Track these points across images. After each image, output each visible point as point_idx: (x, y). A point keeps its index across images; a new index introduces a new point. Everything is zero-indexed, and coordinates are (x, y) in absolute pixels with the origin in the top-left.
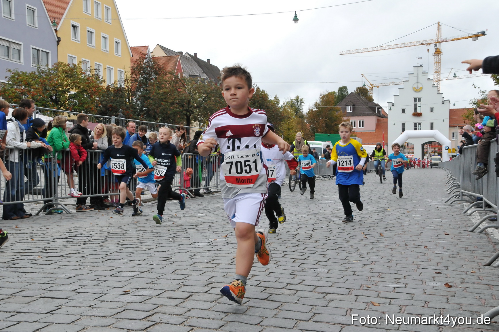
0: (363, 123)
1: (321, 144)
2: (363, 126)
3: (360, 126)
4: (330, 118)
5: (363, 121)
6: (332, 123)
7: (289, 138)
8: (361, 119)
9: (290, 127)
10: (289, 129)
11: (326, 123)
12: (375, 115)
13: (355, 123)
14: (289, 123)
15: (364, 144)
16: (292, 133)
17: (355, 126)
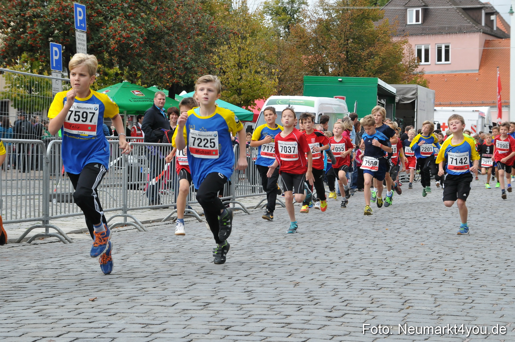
0: (447, 52)
1: (312, 105)
2: (447, 59)
3: (439, 59)
4: (358, 39)
5: (447, 47)
6: (363, 49)
7: (240, 90)
8: (442, 41)
9: (242, 61)
10: (240, 66)
11: (347, 52)
12: (479, 31)
13: (427, 51)
14: (240, 48)
15: (440, 105)
16: (247, 76)
17: (427, 60)
